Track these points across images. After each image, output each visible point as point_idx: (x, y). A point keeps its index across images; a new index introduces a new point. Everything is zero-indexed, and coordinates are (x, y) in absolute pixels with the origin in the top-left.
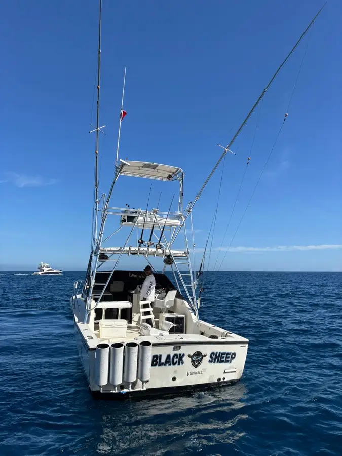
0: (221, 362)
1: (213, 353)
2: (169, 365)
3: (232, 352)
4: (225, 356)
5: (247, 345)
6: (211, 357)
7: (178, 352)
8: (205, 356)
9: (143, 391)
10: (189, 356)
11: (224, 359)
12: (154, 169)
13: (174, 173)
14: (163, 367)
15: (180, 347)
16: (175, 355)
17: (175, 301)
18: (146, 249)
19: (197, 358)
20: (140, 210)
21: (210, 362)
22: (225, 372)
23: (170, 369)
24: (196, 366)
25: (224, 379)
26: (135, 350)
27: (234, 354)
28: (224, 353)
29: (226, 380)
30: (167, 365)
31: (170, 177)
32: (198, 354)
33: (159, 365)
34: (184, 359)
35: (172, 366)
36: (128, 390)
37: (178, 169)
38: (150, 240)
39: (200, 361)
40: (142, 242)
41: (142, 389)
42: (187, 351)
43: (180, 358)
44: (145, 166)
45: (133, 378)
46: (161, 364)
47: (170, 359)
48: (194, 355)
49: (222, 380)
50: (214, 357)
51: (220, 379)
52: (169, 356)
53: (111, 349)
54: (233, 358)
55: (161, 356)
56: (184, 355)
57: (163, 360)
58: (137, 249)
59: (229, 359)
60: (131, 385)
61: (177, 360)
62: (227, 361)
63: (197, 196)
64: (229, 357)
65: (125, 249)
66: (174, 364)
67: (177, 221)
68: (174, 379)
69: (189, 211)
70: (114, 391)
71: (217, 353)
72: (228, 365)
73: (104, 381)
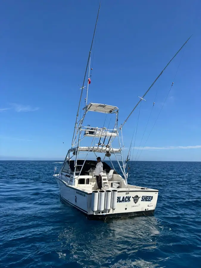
0: (147, 201)
1: (143, 196)
2: (124, 202)
3: (151, 196)
4: (148, 198)
5: (158, 193)
6: (142, 198)
7: (128, 195)
8: (140, 198)
9: (113, 214)
10: (133, 198)
11: (148, 199)
12: (103, 107)
13: (113, 110)
14: (121, 203)
15: (129, 193)
16: (127, 197)
17: (113, 175)
18: (101, 148)
19: (136, 199)
20: (97, 128)
21: (142, 201)
22: (148, 206)
23: (124, 204)
24: (136, 203)
25: (148, 209)
26: (110, 193)
27: (152, 197)
28: (148, 197)
29: (148, 210)
30: (123, 202)
31: (111, 111)
32: (137, 196)
33: (119, 202)
34: (130, 199)
35: (125, 202)
36: (106, 214)
37: (116, 108)
38: (104, 143)
39: (137, 200)
40: (100, 144)
41: (113, 213)
42: (132, 195)
43: (129, 198)
44: (100, 106)
45: (109, 208)
46: (120, 201)
47: (124, 199)
48: (135, 197)
49: (147, 210)
50: (143, 198)
51: (146, 209)
52: (124, 197)
53: (99, 193)
54: (151, 199)
55: (120, 197)
56: (130, 197)
57: (121, 200)
58: (97, 148)
59: (150, 200)
60: (107, 211)
61: (128, 199)
62: (149, 201)
63: (125, 121)
64: (150, 199)
65: (91, 147)
66: (126, 201)
67: (115, 134)
68: (126, 209)
69: (120, 129)
70: (100, 214)
71: (145, 196)
72: (149, 202)
73: (96, 209)
